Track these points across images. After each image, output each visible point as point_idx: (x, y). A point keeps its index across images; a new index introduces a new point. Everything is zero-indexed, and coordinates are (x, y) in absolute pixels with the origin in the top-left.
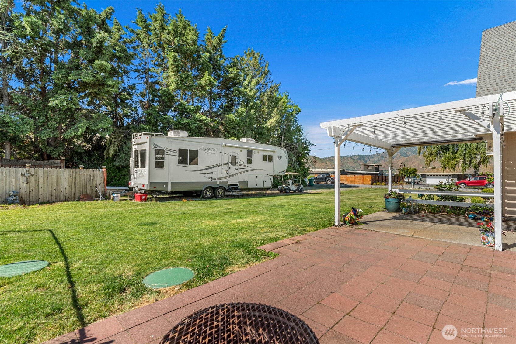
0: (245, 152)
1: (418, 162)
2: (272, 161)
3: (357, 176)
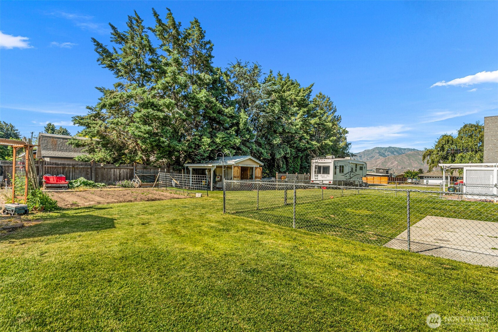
0: (355, 165)
1: (397, 162)
2: (362, 170)
3: (375, 177)
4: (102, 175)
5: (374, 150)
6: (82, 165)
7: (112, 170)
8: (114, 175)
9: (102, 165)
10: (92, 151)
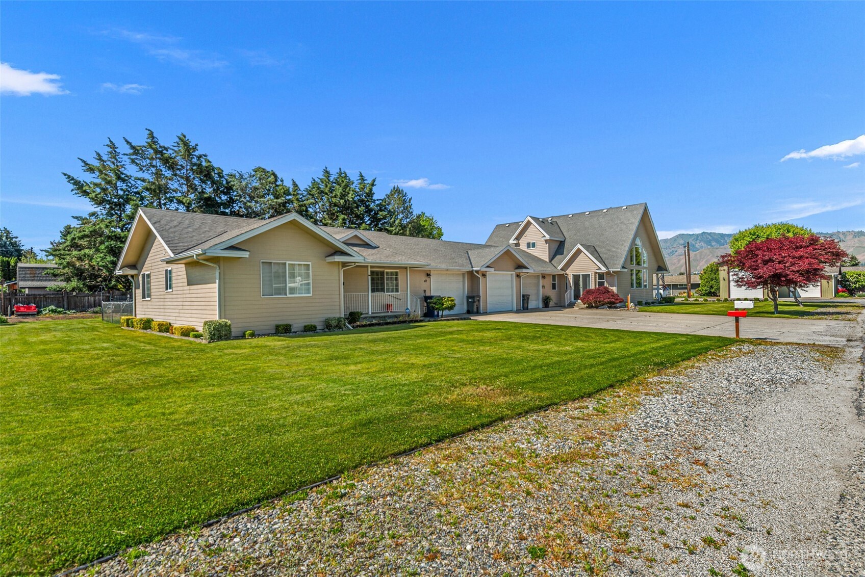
4: (75, 304)
5: (675, 239)
6: (53, 294)
7: (86, 298)
8: (88, 302)
9: (74, 294)
10: (68, 280)
